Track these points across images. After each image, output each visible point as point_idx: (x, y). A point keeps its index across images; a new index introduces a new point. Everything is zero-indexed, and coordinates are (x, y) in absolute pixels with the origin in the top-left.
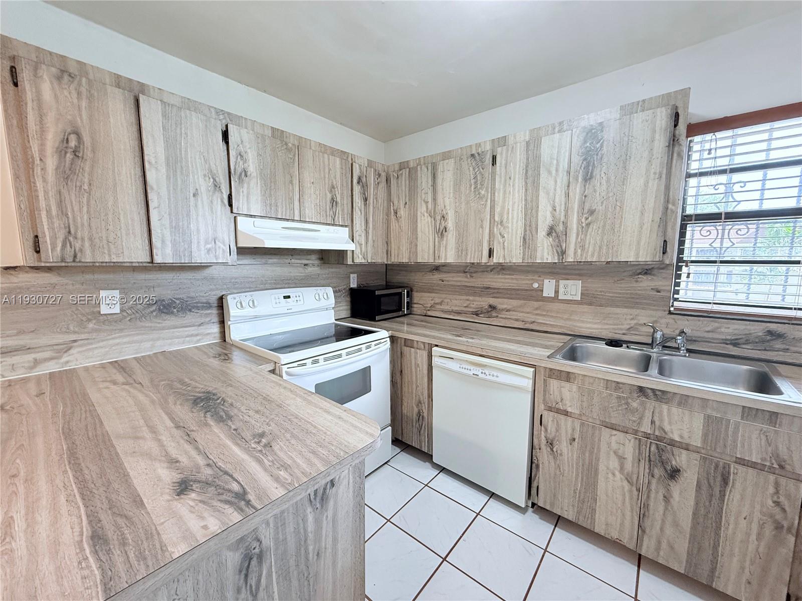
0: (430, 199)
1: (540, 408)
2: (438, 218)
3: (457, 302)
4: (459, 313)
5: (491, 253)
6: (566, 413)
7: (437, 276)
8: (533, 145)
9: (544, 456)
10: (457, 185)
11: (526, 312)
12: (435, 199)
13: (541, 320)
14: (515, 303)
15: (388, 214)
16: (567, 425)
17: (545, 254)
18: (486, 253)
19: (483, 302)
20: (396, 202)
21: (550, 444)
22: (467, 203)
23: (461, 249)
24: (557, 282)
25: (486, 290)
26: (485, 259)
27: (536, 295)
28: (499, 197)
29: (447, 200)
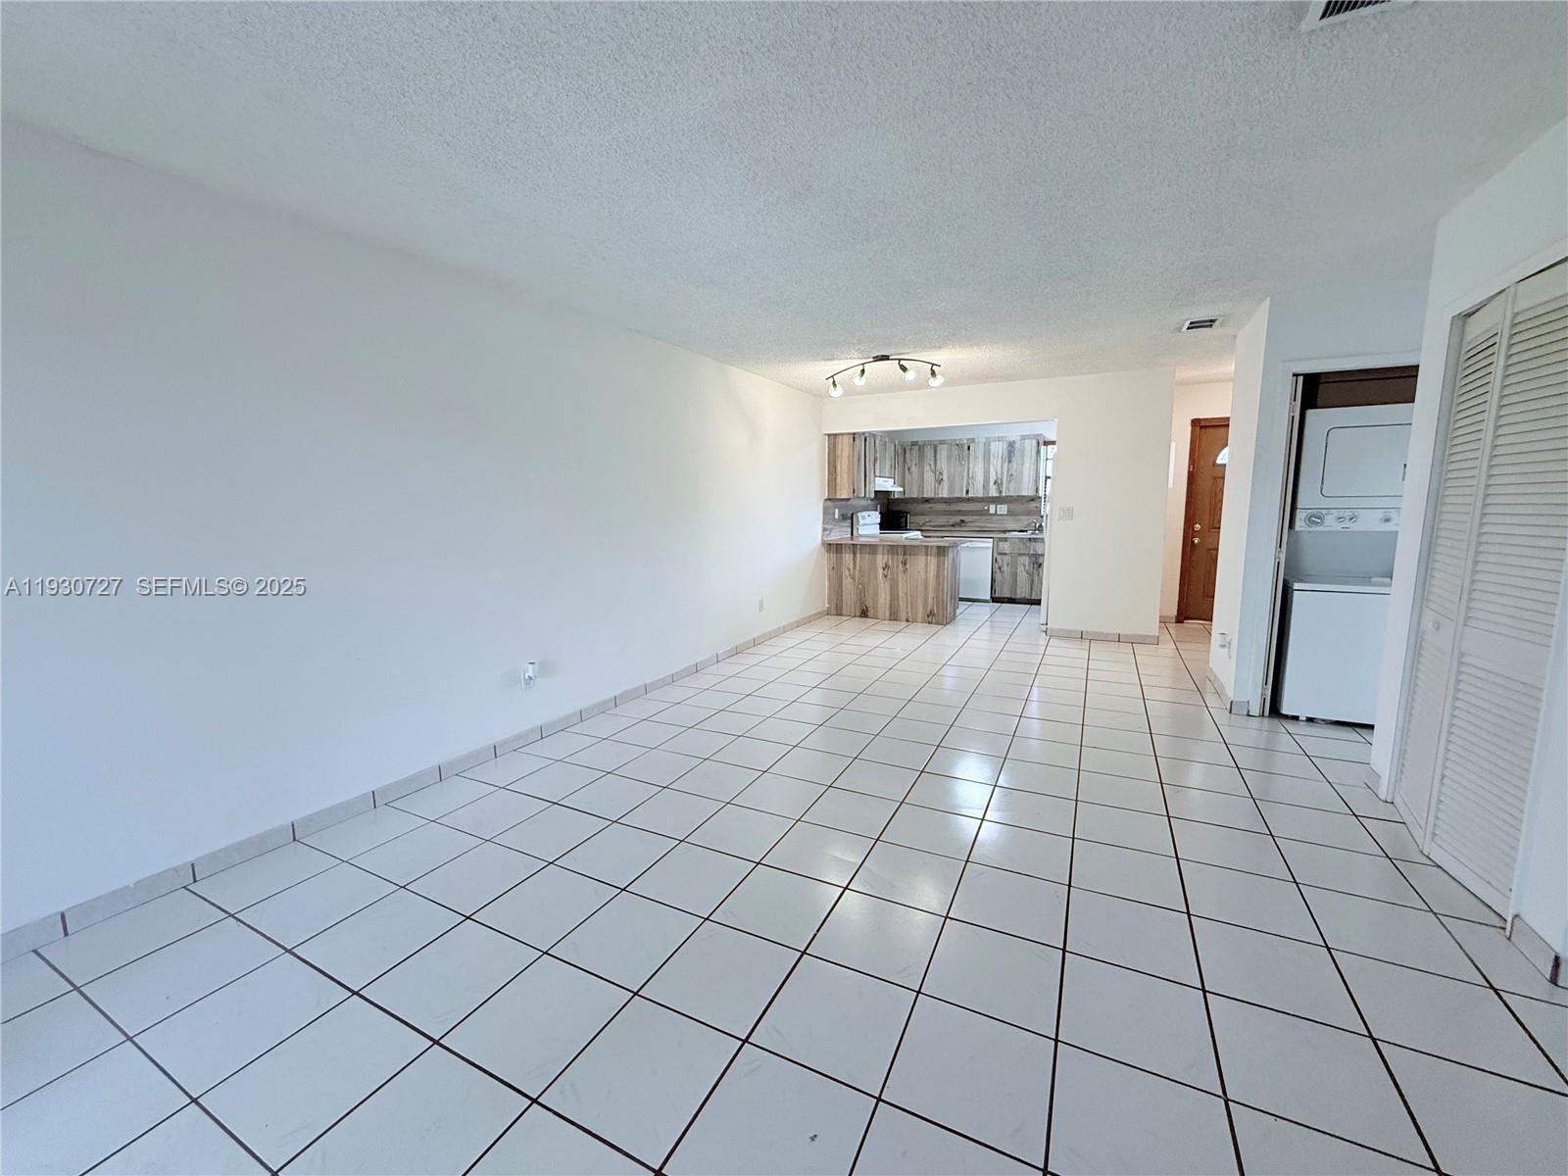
0: (932, 463)
1: (996, 554)
2: (937, 473)
3: (941, 520)
4: (941, 526)
5: (967, 492)
6: (1005, 554)
7: (927, 506)
8: (987, 444)
9: (998, 576)
10: (949, 458)
11: (982, 523)
12: (935, 464)
13: (988, 525)
14: (976, 517)
15: (904, 470)
16: (1007, 559)
17: (994, 493)
18: (965, 492)
19: (958, 519)
20: (909, 462)
21: (1000, 568)
22: (955, 467)
23: (951, 489)
24: (997, 506)
25: (959, 512)
26: (964, 495)
27: (986, 513)
28: (971, 466)
29: (943, 464)
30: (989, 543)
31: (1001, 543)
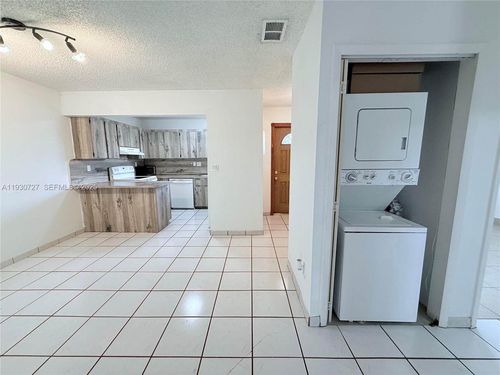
0: (162, 141)
1: (195, 186)
2: (165, 146)
3: (171, 169)
4: (172, 172)
5: (181, 156)
6: (199, 186)
7: (164, 162)
8: (188, 132)
9: (196, 196)
10: (170, 139)
11: (190, 170)
12: (164, 141)
13: (193, 172)
14: (187, 168)
15: (148, 144)
16: (200, 188)
17: (193, 156)
18: (179, 156)
19: (179, 169)
20: (151, 141)
21: (197, 193)
22: (174, 143)
23: (173, 155)
24: (196, 163)
25: (180, 165)
26: (179, 157)
27: (192, 166)
28: (182, 143)
29: (168, 142)
30: (191, 181)
31: (197, 181)
